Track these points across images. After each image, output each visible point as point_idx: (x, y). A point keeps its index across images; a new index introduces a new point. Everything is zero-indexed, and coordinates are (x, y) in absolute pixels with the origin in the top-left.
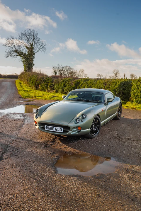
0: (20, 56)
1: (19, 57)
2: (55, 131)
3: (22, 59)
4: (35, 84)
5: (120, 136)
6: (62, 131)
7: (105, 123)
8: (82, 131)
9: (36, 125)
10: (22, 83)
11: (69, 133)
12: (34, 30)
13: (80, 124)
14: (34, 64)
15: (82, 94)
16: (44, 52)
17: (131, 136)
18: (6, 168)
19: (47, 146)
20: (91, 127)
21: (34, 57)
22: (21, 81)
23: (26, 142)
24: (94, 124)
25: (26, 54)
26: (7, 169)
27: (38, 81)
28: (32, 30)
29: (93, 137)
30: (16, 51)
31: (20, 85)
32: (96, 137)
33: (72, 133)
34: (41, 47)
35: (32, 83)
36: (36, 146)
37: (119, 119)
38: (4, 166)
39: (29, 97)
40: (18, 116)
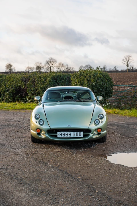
2: (72, 136)
6: (82, 136)
8: (102, 133)
13: (100, 125)
33: (93, 137)
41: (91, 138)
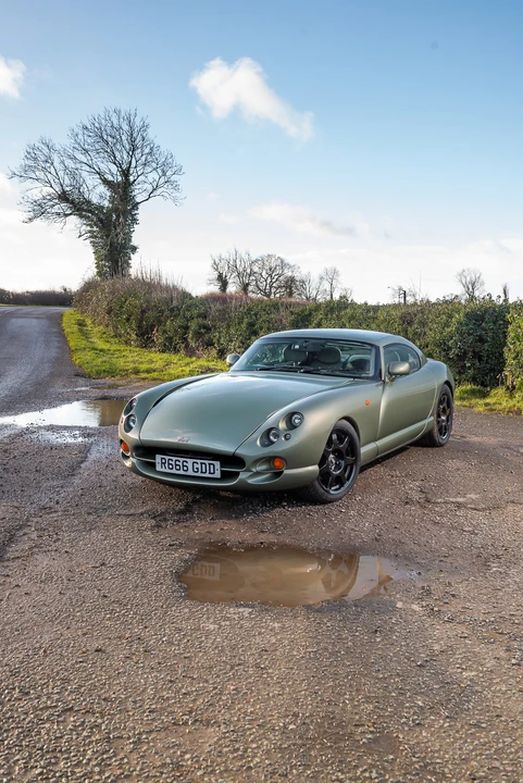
0: (81, 216)
1: (74, 220)
2: (190, 473)
3: (89, 228)
4: (139, 327)
5: (429, 496)
6: (218, 475)
7: (378, 451)
8: (286, 472)
9: (127, 457)
10: (88, 322)
11: (241, 481)
12: (133, 113)
13: (281, 446)
14: (134, 249)
15: (297, 347)
16: (175, 200)
17: (473, 496)
18: (15, 583)
19: (161, 526)
20: (323, 461)
21: (135, 221)
22: (83, 313)
23: (89, 514)
24: (333, 453)
25: (103, 207)
26: (17, 586)
27: (150, 314)
28: (123, 114)
29: (330, 496)
30: (63, 197)
31: (81, 331)
32: (340, 499)
33: (250, 481)
34: (162, 180)
35: (128, 320)
36: (122, 525)
37: (441, 445)
38: (8, 580)
39: (112, 373)
40: (67, 434)
41: (243, 481)
